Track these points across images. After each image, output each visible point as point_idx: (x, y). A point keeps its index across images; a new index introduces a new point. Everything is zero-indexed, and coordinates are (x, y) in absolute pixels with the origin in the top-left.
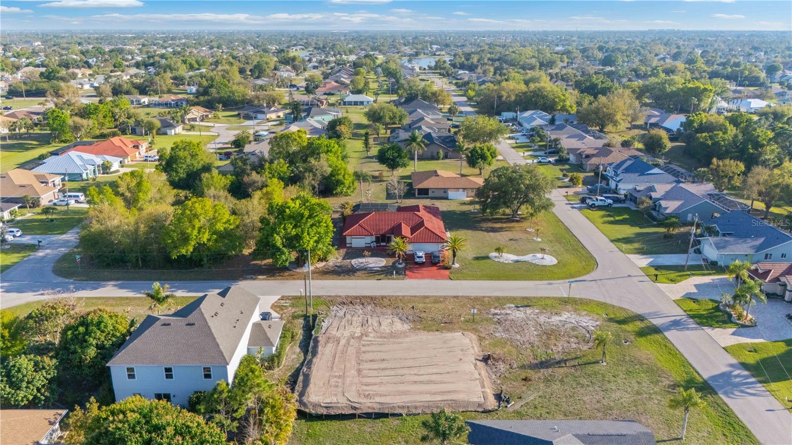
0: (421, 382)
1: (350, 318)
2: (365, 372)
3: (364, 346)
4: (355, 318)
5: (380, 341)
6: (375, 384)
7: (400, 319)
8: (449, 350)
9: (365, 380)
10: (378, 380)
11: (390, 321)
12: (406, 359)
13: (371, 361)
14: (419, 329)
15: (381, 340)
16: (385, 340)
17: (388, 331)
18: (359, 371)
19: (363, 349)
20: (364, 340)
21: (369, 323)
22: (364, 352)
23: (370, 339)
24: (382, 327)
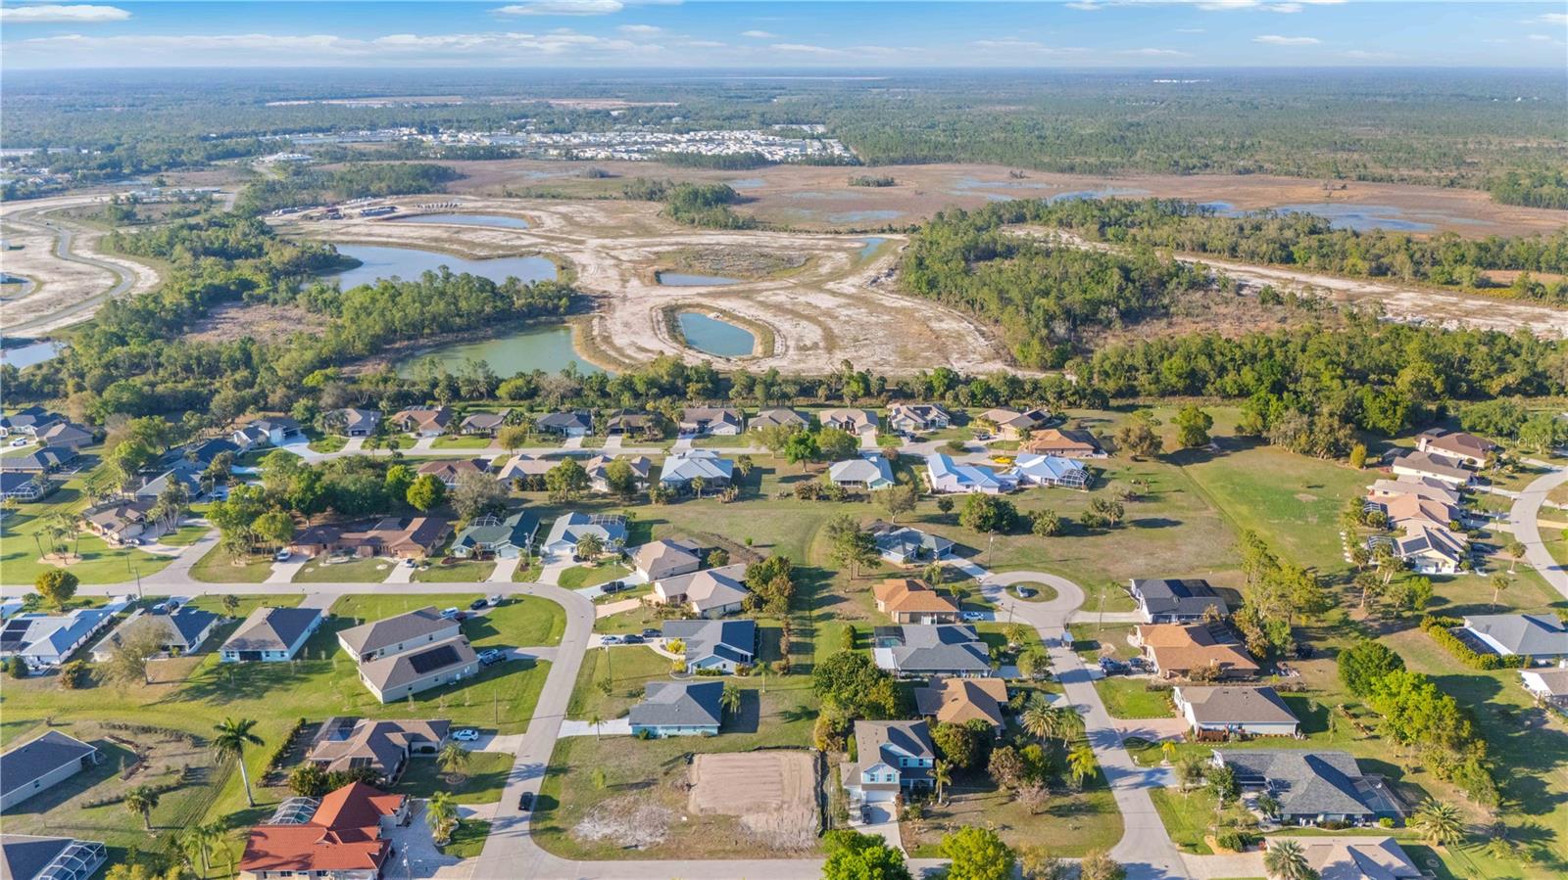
1: (794, 829)
2: (777, 774)
3: (780, 795)
4: (790, 826)
5: (767, 798)
7: (750, 828)
8: (715, 790)
9: (776, 767)
10: (767, 768)
11: (758, 824)
12: (748, 783)
13: (773, 782)
14: (734, 817)
15: (766, 800)
16: (763, 799)
17: (760, 814)
18: (781, 774)
19: (779, 792)
20: (779, 799)
21: (776, 822)
22: (779, 789)
23: (775, 801)
24: (765, 818)
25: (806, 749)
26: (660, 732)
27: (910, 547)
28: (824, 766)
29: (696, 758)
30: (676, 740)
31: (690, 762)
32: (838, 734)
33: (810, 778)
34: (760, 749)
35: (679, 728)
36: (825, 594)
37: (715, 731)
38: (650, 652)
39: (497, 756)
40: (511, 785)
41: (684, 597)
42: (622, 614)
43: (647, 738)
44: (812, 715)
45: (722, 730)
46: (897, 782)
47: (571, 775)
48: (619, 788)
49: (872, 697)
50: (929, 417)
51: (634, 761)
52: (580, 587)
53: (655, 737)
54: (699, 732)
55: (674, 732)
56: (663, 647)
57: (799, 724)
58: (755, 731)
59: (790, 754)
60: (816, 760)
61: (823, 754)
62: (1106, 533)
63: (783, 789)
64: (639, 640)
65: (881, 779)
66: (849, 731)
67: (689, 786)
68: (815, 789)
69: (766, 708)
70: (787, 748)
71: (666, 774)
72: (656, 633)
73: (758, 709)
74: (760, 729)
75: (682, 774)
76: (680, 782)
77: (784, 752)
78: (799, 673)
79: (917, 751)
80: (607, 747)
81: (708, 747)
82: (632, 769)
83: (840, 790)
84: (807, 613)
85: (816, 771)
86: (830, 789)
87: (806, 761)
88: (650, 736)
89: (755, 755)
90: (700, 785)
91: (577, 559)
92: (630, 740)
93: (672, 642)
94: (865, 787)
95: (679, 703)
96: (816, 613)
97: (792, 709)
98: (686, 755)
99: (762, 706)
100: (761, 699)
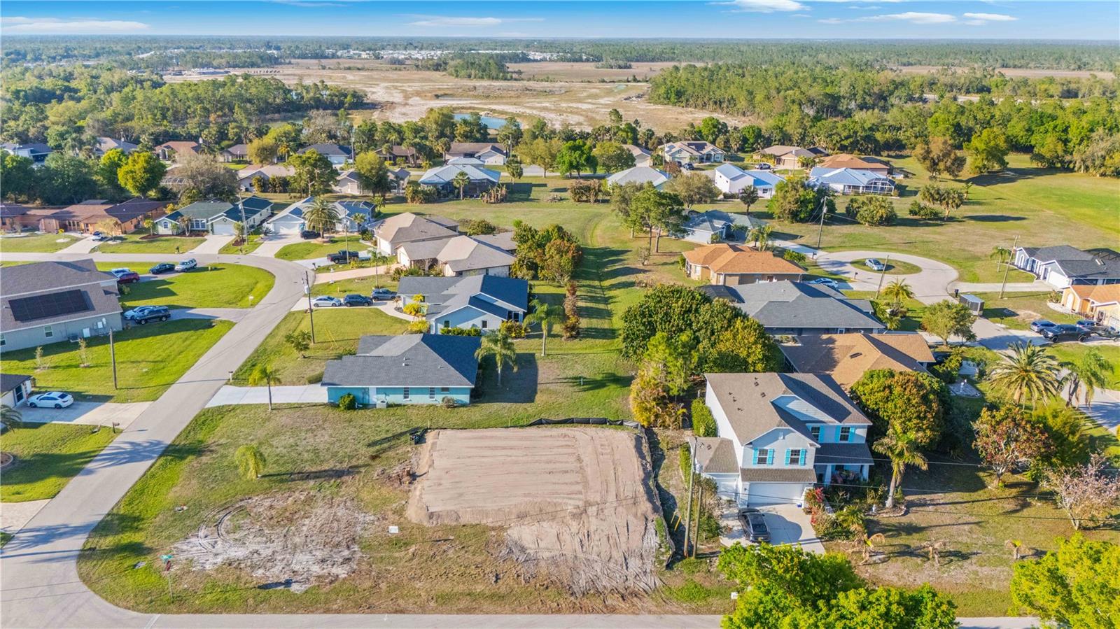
0: (504, 448)
1: (615, 554)
2: (572, 459)
3: (580, 493)
4: (605, 548)
5: (556, 498)
6: (558, 447)
7: (523, 549)
8: (459, 485)
9: (570, 451)
10: (555, 450)
11: (542, 544)
12: (520, 473)
13: (567, 472)
14: (493, 529)
15: (555, 501)
16: (549, 500)
17: (545, 524)
18: (579, 460)
19: (579, 487)
20: (580, 500)
21: (577, 540)
22: (578, 483)
23: (572, 502)
24: (554, 532)
25: (619, 423)
26: (375, 399)
27: (719, 224)
28: (654, 445)
29: (430, 437)
30: (399, 411)
31: (420, 440)
32: (671, 399)
33: (632, 468)
34: (539, 423)
35: (406, 392)
36: (617, 266)
37: (465, 398)
38: (381, 313)
39: (92, 430)
40: (90, 472)
41: (434, 262)
42: (351, 281)
43: (352, 406)
44: (625, 382)
45: (477, 396)
46: (810, 465)
47: (204, 459)
48: (286, 478)
49: (722, 347)
50: (705, 152)
51: (323, 439)
52: (302, 258)
53: (366, 406)
54: (438, 399)
55: (397, 398)
56: (399, 309)
57: (602, 392)
58: (530, 399)
59: (591, 430)
60: (638, 440)
61: (649, 431)
62: (942, 225)
63: (585, 483)
64: (365, 301)
65: (780, 461)
66: (693, 392)
67: (413, 476)
68: (645, 482)
69: (545, 373)
70: (586, 422)
71: (374, 458)
72: (392, 296)
73: (536, 375)
74: (538, 398)
75: (402, 459)
76: (397, 470)
77: (581, 428)
78: (593, 337)
79: (839, 413)
80: (283, 419)
81: (453, 421)
82: (316, 451)
83: (697, 480)
84: (596, 283)
85: (642, 456)
86: (675, 480)
87: (622, 441)
88: (355, 403)
89: (533, 431)
90: (432, 474)
91: (306, 235)
92: (321, 410)
93: (412, 302)
94: (747, 474)
95: (407, 358)
96: (607, 283)
97: (588, 374)
98: (413, 432)
99: (540, 372)
100: (540, 363)
